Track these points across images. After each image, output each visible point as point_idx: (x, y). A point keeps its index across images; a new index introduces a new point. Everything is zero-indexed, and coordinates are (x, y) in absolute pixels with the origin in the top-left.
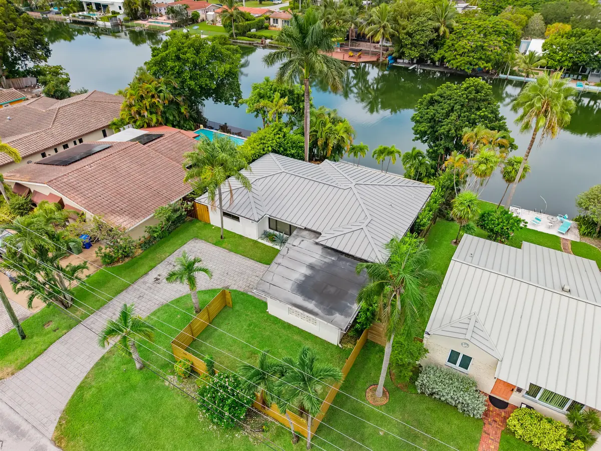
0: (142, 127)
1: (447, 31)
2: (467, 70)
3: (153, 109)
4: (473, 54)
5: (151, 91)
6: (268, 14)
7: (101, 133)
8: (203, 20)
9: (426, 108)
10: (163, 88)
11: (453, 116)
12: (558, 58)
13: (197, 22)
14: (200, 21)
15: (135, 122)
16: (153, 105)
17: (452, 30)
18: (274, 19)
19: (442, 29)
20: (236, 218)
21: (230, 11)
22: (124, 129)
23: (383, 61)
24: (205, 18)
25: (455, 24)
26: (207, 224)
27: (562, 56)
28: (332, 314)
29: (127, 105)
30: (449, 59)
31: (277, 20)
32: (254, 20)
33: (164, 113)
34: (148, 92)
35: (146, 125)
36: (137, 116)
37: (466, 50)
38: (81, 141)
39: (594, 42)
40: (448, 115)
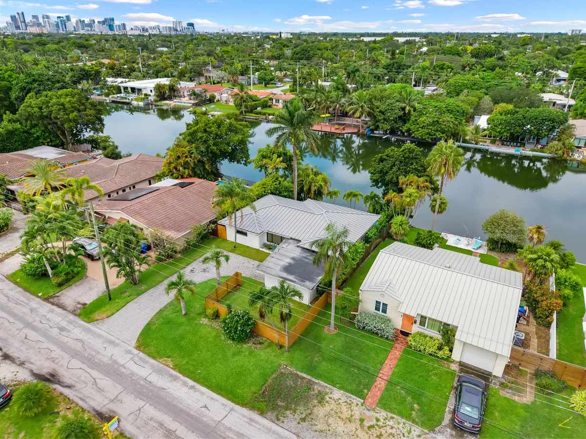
0: (177, 178)
1: (412, 110)
2: (427, 139)
3: (186, 165)
4: (431, 127)
5: (186, 153)
6: (271, 96)
7: (148, 182)
8: (218, 100)
9: (377, 164)
10: (194, 151)
11: (395, 169)
12: (498, 130)
13: (214, 102)
14: (215, 101)
15: (172, 175)
16: (186, 163)
17: (415, 110)
18: (276, 100)
19: (408, 108)
20: (245, 234)
21: (241, 94)
22: (164, 179)
23: (363, 132)
24: (220, 99)
25: (417, 105)
26: (225, 240)
27: (502, 128)
28: (304, 282)
29: (168, 163)
30: (413, 130)
31: (279, 100)
32: (260, 100)
33: (193, 168)
34: (183, 154)
35: (180, 177)
36: (174, 170)
37: (425, 124)
38: (134, 187)
39: (524, 118)
40: (391, 168)
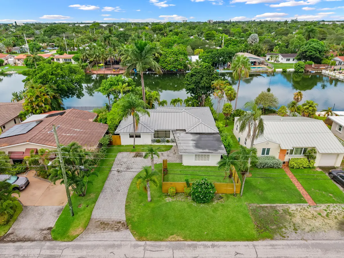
0: (41, 113)
1: (159, 55)
3: (46, 102)
4: (174, 63)
5: (43, 92)
6: (51, 57)
7: (13, 122)
8: (6, 64)
9: (190, 78)
10: (49, 90)
12: (207, 61)
14: (4, 64)
15: (36, 111)
16: (46, 100)
17: (161, 55)
18: (57, 59)
19: (156, 54)
20: (139, 137)
21: (32, 56)
22: (30, 116)
25: (162, 52)
26: (120, 145)
27: (208, 60)
28: (217, 151)
29: (29, 102)
31: (59, 59)
32: (46, 60)
33: (51, 104)
34: (41, 93)
35: (43, 112)
36: (37, 107)
38: (4, 127)
39: (218, 53)
